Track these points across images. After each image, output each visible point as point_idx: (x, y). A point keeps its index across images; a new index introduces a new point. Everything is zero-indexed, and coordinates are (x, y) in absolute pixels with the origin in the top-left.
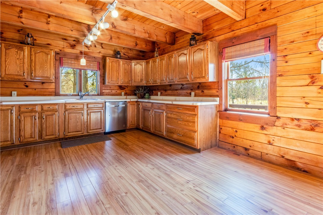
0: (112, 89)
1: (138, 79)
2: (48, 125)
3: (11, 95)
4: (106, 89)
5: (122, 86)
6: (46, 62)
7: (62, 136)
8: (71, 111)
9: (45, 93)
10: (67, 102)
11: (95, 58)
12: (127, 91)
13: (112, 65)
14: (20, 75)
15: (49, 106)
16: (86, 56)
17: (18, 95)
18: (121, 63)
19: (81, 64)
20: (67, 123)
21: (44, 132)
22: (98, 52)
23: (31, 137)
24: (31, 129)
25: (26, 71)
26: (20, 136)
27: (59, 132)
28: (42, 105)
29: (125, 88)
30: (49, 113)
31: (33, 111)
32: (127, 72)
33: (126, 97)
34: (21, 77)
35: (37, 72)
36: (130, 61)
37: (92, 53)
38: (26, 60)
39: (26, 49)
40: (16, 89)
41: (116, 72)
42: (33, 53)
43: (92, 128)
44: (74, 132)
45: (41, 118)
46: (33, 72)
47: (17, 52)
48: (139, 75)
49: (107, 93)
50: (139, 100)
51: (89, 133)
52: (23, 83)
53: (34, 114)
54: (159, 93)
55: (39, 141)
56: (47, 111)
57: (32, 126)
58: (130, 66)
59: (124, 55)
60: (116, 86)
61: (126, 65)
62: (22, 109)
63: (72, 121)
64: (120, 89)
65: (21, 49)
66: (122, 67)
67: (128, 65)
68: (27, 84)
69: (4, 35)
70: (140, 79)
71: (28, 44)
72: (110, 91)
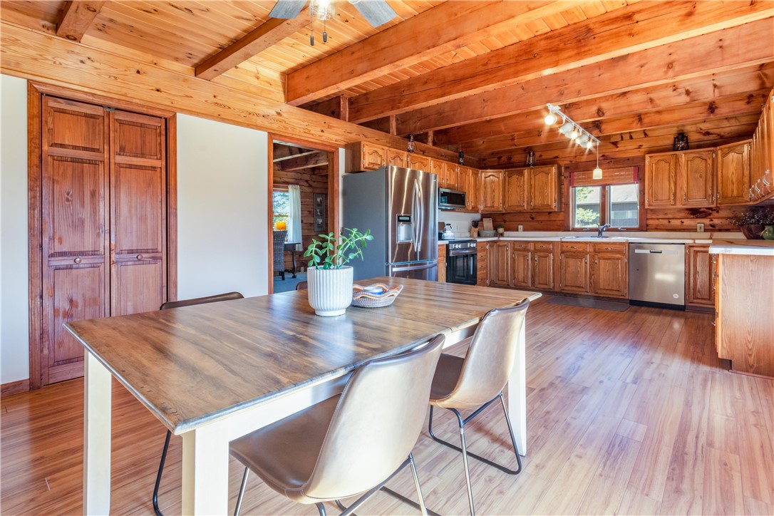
0: (670, 216)
1: (733, 191)
2: (540, 270)
3: (517, 230)
4: (654, 217)
5: (700, 208)
6: (546, 184)
7: (557, 289)
8: (568, 254)
9: (552, 228)
10: (564, 240)
11: (628, 159)
12: (716, 221)
13: (657, 168)
14: (520, 206)
15: (542, 245)
17: (524, 230)
18: (684, 159)
19: (594, 178)
20: (563, 271)
21: (537, 279)
22: (637, 147)
23: (524, 282)
24: (524, 273)
25: (526, 199)
26: (515, 278)
27: (554, 282)
29: (710, 214)
30: (542, 254)
31: (526, 250)
32: (701, 177)
33: (711, 235)
34: (520, 209)
35: (537, 199)
36: (712, 148)
37: (624, 151)
38: (526, 186)
39: (526, 172)
40: (523, 223)
41: (669, 181)
42: (533, 176)
43: (602, 287)
44: (573, 286)
45: (533, 259)
46: (533, 200)
47: (518, 178)
48: (734, 180)
49: (658, 225)
51: (597, 293)
52: (528, 214)
53: (526, 253)
56: (540, 251)
57: (524, 269)
58: (710, 162)
59: (706, 138)
60: (680, 210)
61: (698, 161)
62: (517, 247)
63: (571, 269)
64: (692, 216)
65: (521, 174)
66: (686, 168)
67: (706, 160)
68: (533, 216)
69: (512, 160)
70: (738, 190)
71: (529, 165)
72: (665, 222)
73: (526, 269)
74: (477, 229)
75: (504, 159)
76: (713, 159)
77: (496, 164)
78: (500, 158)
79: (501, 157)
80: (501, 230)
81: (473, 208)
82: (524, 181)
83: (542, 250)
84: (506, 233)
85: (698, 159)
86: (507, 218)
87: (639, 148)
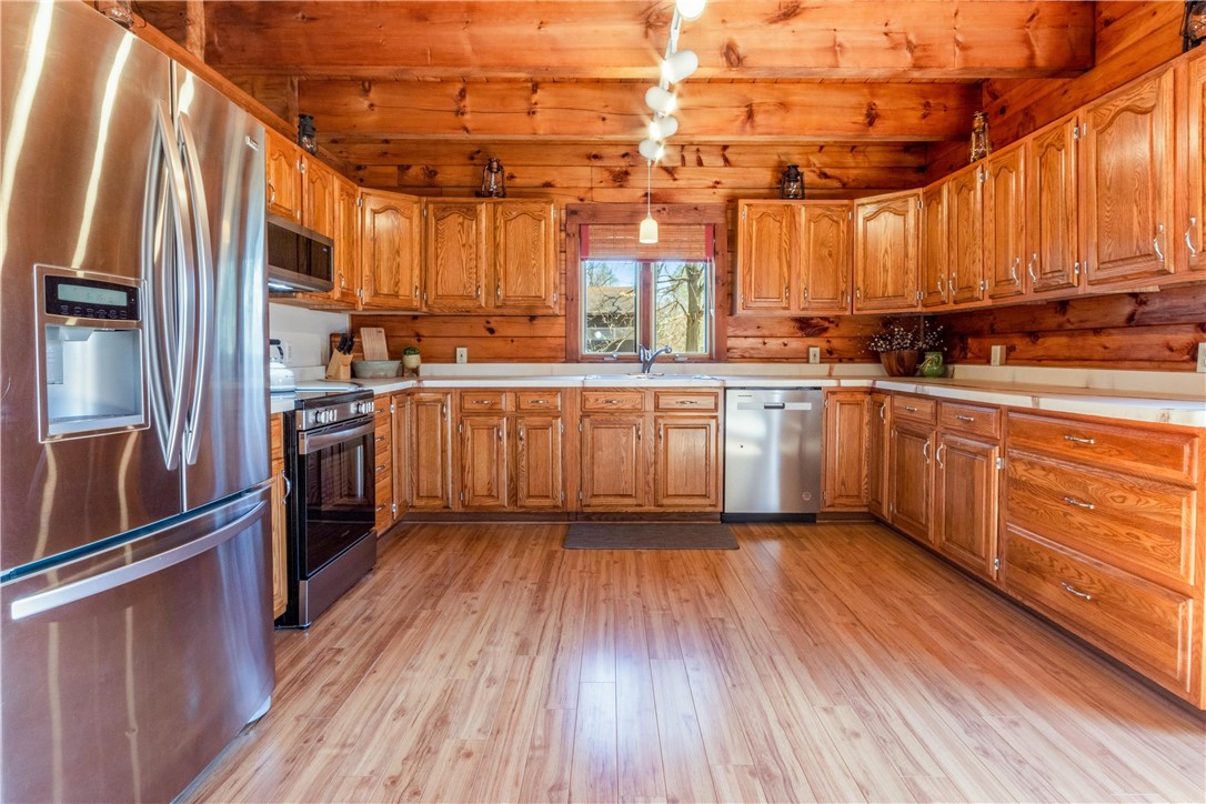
0: (766, 332)
1: (886, 285)
2: (532, 462)
3: (453, 360)
4: (739, 333)
5: (812, 318)
6: (536, 247)
7: (573, 506)
8: (598, 417)
9: (539, 354)
10: (588, 385)
11: (696, 209)
12: (836, 343)
13: (759, 230)
14: (469, 297)
15: (536, 398)
16: (664, 209)
17: (471, 360)
18: (803, 217)
19: (643, 240)
20: (587, 460)
21: (523, 485)
22: (711, 184)
23: (490, 496)
24: (490, 473)
25: (483, 282)
26: (464, 487)
27: (564, 489)
28: (518, 392)
29: (826, 329)
30: (537, 421)
31: (493, 411)
32: (830, 255)
33: (831, 369)
34: (469, 304)
35: (511, 279)
36: (846, 202)
37: (688, 190)
38: (483, 247)
39: (484, 210)
40: (465, 342)
41: (780, 258)
42: (500, 222)
43: (671, 491)
44: (611, 495)
45: (513, 435)
46: (501, 284)
47: (462, 224)
48: (889, 265)
49: (746, 350)
50: (881, 384)
51: (662, 506)
52: (483, 320)
53: (494, 420)
54: (997, 351)
55: (509, 509)
56: (531, 413)
57: (490, 461)
58: (843, 226)
59: (823, 181)
60: (781, 320)
61: (825, 223)
62: (470, 404)
63: (605, 454)
64: (800, 334)
65: (471, 213)
66: (807, 236)
67: (837, 222)
68: (492, 325)
69: (439, 178)
70: (895, 283)
71: (490, 194)
72: (756, 342)
73: (494, 462)
74: (350, 357)
75: (415, 171)
76: (848, 221)
77: (394, 183)
78: (404, 168)
79: (408, 167)
80: (413, 360)
81: (343, 294)
82: (478, 233)
83: (534, 410)
84: (425, 369)
85: (826, 219)
86: (424, 328)
87: (715, 187)
